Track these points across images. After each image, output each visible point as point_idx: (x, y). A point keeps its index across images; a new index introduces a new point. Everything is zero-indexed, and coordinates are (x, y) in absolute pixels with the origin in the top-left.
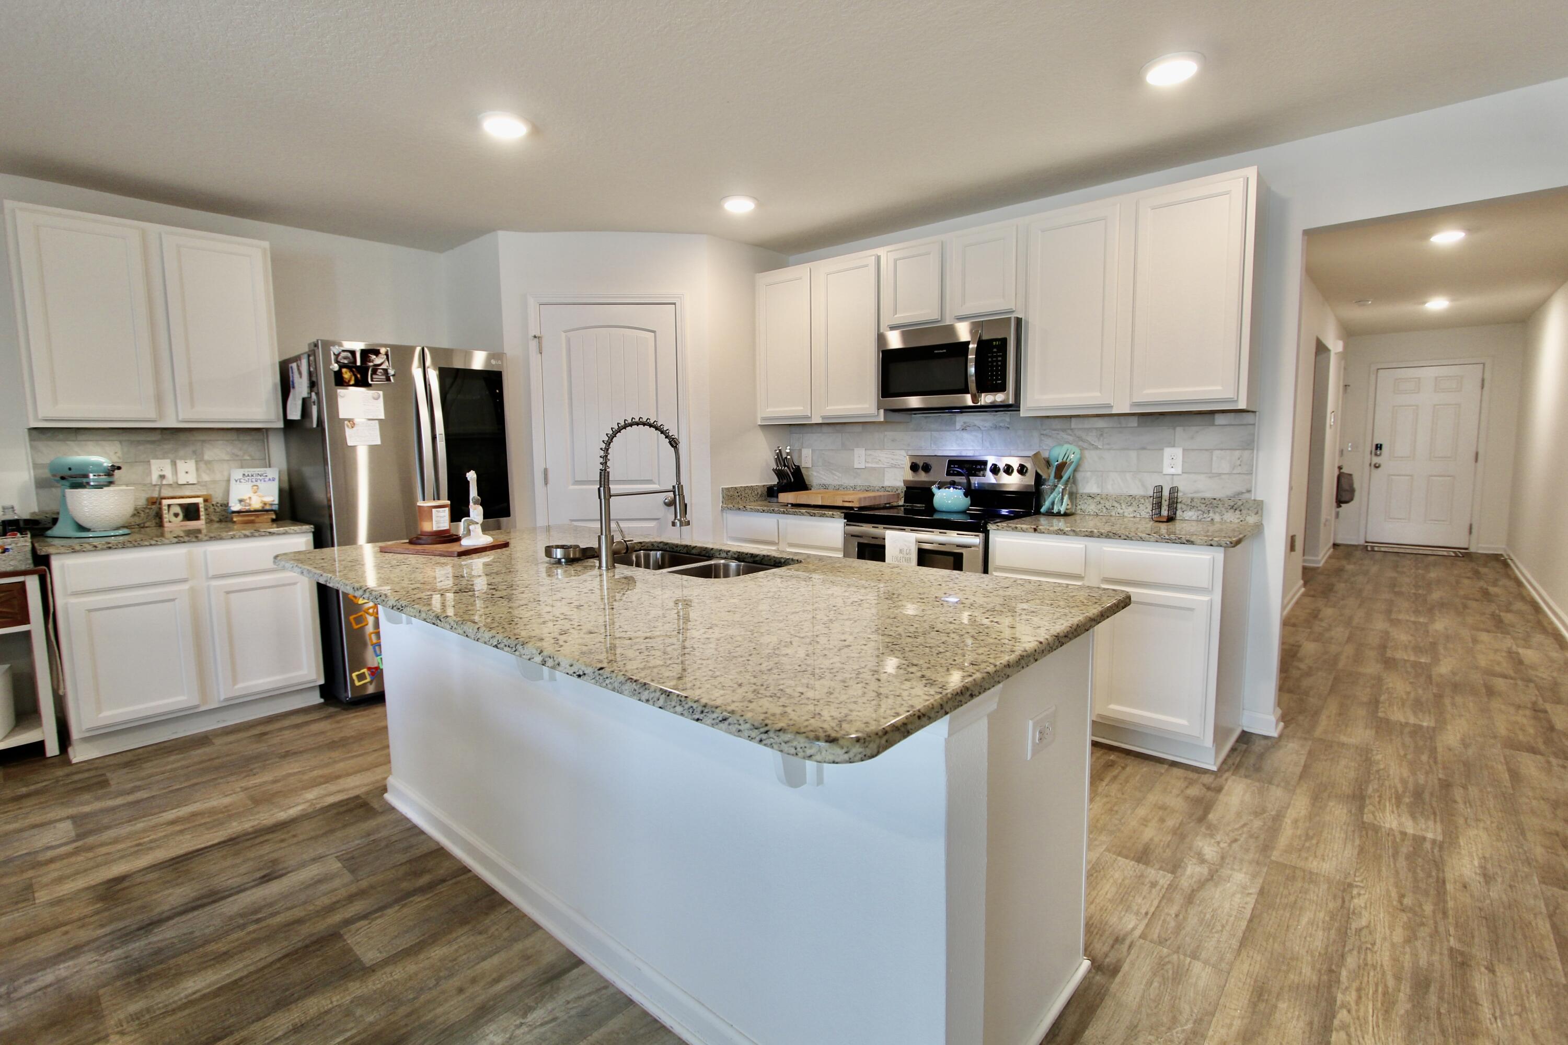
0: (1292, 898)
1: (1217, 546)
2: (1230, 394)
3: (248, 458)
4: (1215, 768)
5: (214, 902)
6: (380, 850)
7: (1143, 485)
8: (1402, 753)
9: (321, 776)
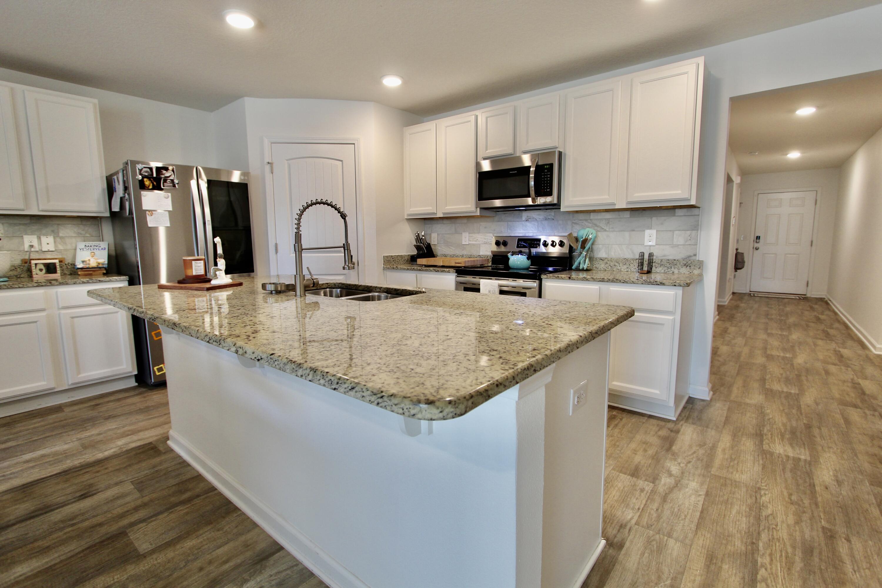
0: (726, 497)
1: (678, 286)
2: (686, 196)
3: (88, 235)
4: (675, 419)
5: (46, 513)
6: (160, 476)
7: (633, 252)
8: (782, 408)
9: (129, 431)
